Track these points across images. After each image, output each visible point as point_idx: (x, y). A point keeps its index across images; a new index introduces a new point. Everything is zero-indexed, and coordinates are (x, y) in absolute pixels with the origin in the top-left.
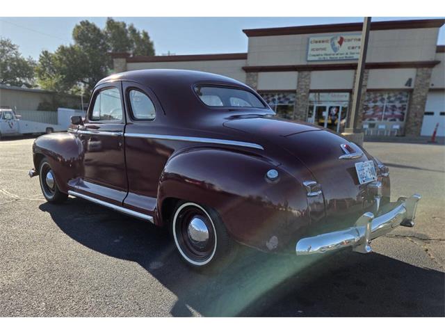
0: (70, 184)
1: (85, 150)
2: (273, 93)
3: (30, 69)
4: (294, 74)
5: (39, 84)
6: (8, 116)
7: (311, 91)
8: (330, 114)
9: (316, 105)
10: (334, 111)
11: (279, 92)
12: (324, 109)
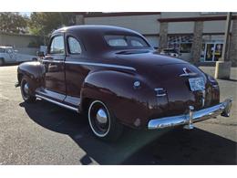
0: (37, 91)
1: (47, 71)
2: (178, 35)
3: (25, 22)
4: (192, 23)
5: (30, 31)
6: (10, 51)
7: (204, 34)
8: (216, 49)
9: (207, 43)
10: (219, 47)
11: (182, 35)
12: (212, 46)
